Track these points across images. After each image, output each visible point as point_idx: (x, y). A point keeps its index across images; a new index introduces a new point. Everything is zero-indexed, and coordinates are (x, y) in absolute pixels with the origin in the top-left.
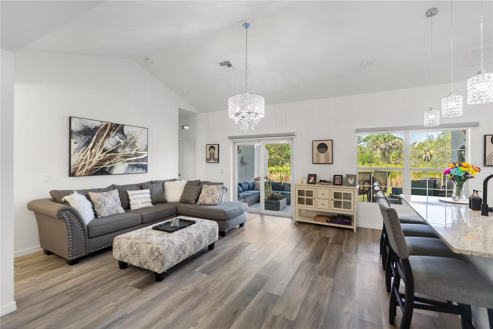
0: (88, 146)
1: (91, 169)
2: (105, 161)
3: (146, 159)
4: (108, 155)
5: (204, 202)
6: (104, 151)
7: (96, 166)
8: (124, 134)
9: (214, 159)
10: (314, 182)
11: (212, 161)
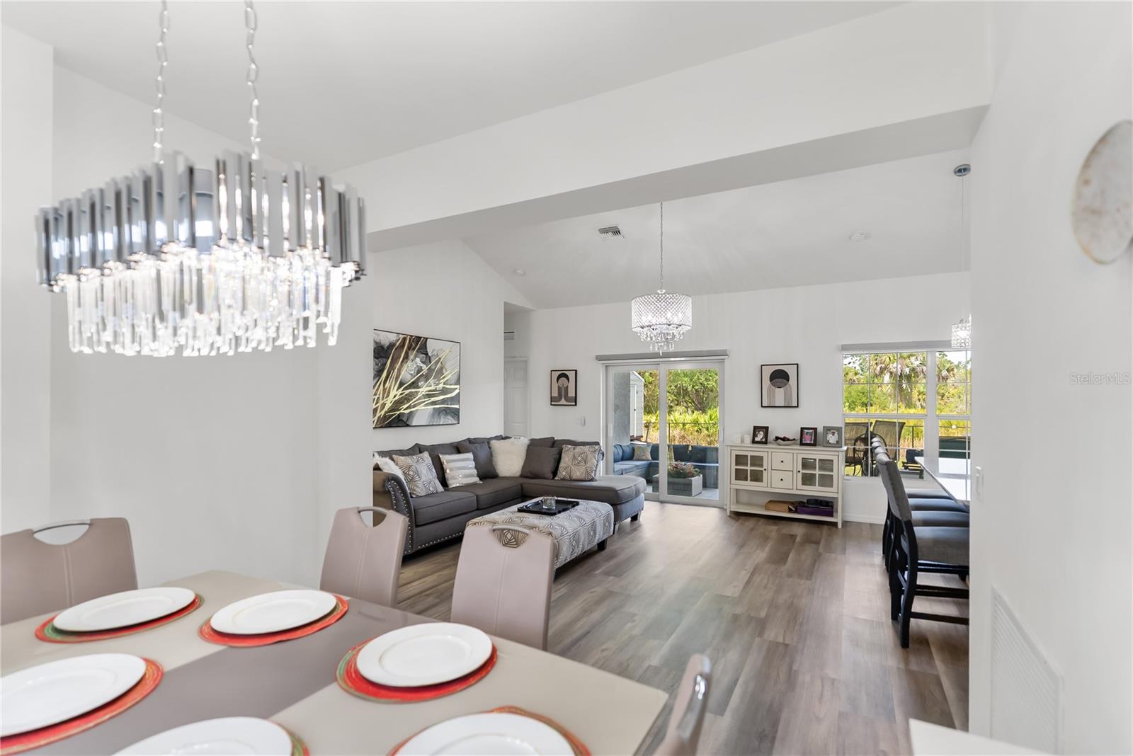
0: (381, 376)
1: (385, 416)
2: (401, 403)
3: (456, 399)
4: (407, 392)
5: (570, 476)
6: (401, 384)
7: (390, 412)
8: (427, 354)
9: (567, 399)
10: (764, 440)
11: (563, 402)
